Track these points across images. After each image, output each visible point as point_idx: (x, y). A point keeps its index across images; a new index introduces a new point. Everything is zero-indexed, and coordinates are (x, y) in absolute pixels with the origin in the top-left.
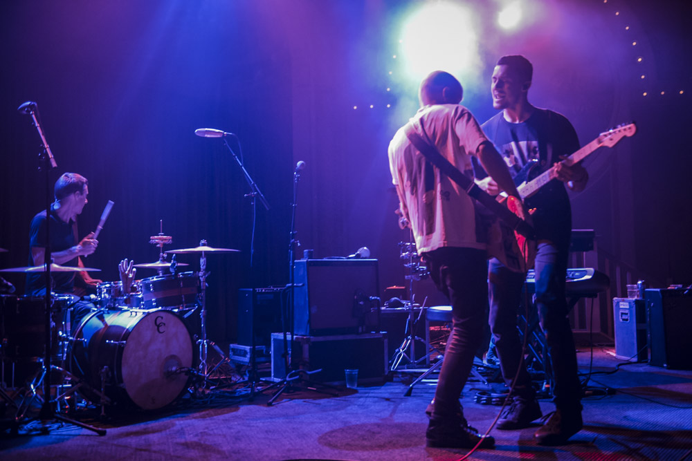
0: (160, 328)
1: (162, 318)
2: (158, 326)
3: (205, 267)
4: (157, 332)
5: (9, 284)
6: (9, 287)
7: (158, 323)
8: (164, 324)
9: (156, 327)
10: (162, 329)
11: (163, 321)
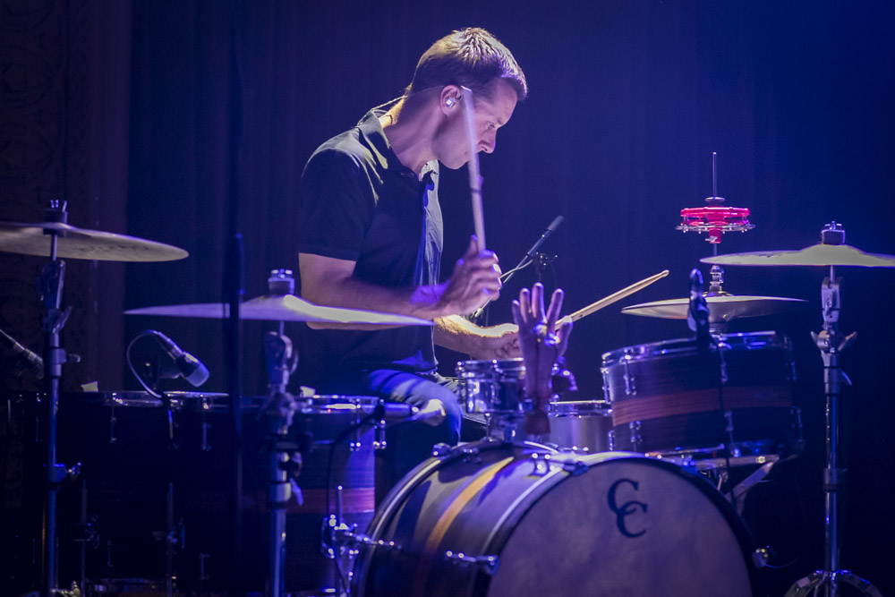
0: (627, 519)
1: (635, 485)
2: (621, 513)
3: (835, 314)
4: (617, 533)
5: (190, 358)
6: (188, 368)
7: (620, 501)
8: (644, 507)
9: (614, 516)
10: (632, 524)
11: (640, 496)
